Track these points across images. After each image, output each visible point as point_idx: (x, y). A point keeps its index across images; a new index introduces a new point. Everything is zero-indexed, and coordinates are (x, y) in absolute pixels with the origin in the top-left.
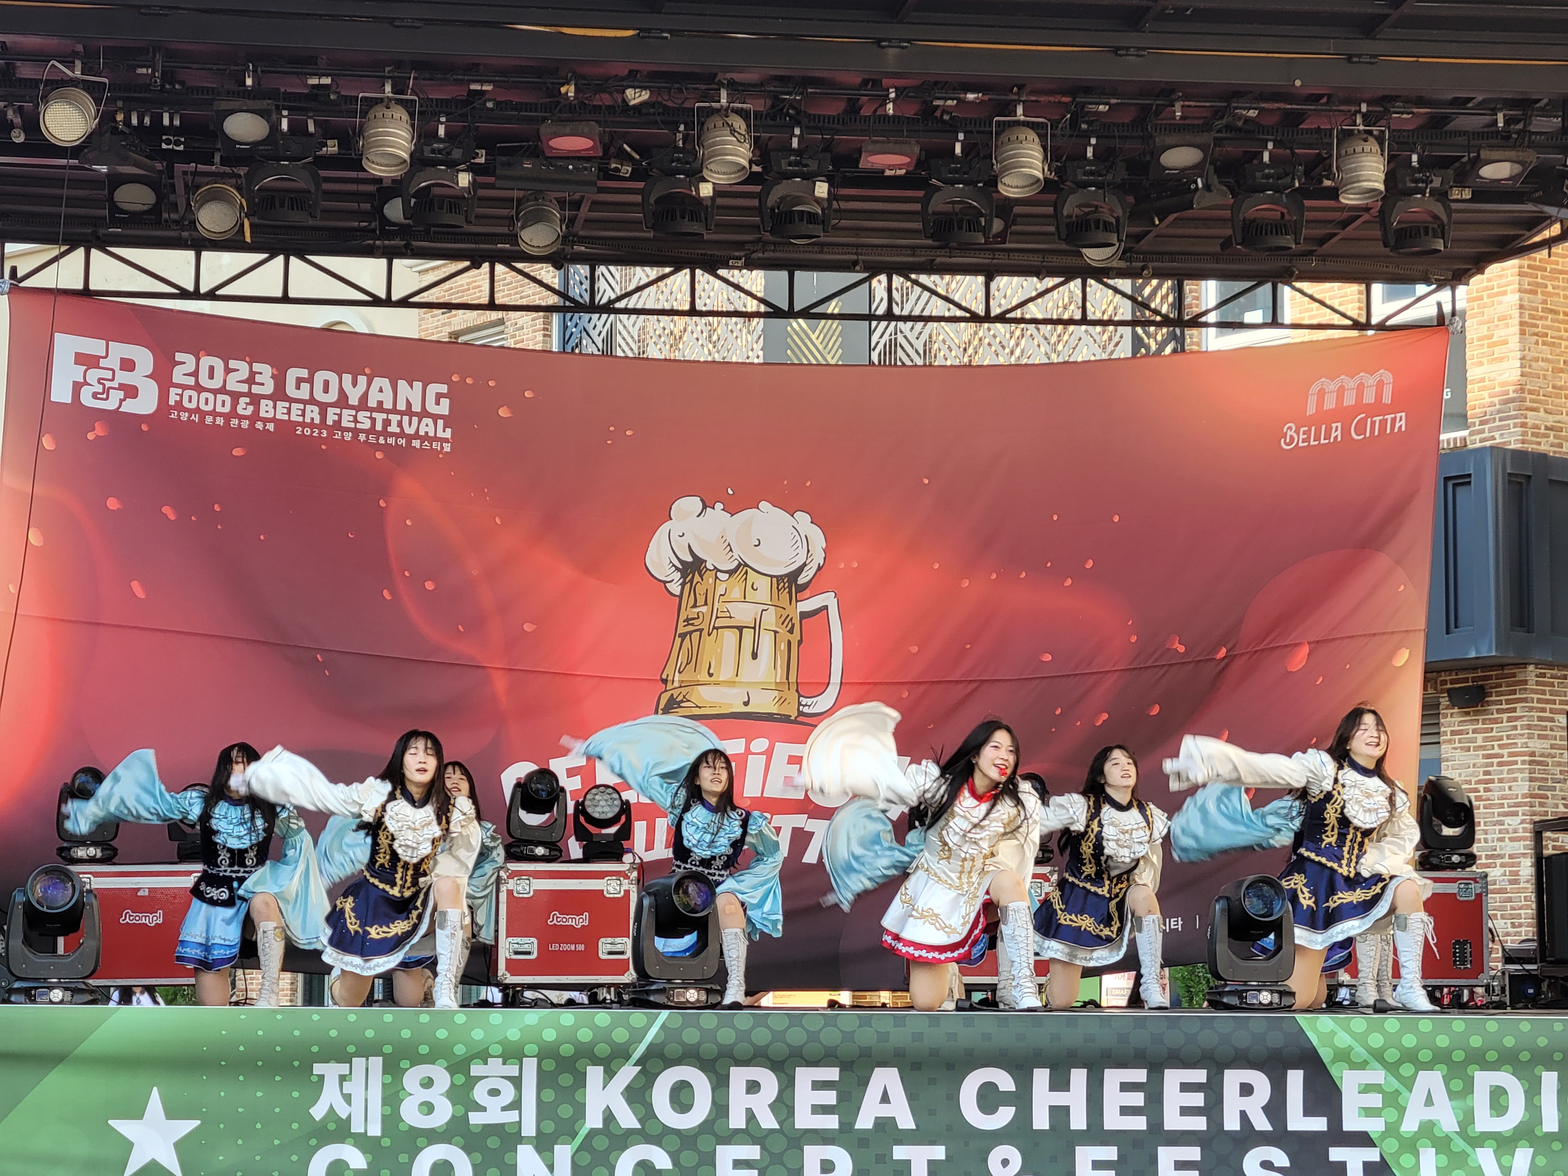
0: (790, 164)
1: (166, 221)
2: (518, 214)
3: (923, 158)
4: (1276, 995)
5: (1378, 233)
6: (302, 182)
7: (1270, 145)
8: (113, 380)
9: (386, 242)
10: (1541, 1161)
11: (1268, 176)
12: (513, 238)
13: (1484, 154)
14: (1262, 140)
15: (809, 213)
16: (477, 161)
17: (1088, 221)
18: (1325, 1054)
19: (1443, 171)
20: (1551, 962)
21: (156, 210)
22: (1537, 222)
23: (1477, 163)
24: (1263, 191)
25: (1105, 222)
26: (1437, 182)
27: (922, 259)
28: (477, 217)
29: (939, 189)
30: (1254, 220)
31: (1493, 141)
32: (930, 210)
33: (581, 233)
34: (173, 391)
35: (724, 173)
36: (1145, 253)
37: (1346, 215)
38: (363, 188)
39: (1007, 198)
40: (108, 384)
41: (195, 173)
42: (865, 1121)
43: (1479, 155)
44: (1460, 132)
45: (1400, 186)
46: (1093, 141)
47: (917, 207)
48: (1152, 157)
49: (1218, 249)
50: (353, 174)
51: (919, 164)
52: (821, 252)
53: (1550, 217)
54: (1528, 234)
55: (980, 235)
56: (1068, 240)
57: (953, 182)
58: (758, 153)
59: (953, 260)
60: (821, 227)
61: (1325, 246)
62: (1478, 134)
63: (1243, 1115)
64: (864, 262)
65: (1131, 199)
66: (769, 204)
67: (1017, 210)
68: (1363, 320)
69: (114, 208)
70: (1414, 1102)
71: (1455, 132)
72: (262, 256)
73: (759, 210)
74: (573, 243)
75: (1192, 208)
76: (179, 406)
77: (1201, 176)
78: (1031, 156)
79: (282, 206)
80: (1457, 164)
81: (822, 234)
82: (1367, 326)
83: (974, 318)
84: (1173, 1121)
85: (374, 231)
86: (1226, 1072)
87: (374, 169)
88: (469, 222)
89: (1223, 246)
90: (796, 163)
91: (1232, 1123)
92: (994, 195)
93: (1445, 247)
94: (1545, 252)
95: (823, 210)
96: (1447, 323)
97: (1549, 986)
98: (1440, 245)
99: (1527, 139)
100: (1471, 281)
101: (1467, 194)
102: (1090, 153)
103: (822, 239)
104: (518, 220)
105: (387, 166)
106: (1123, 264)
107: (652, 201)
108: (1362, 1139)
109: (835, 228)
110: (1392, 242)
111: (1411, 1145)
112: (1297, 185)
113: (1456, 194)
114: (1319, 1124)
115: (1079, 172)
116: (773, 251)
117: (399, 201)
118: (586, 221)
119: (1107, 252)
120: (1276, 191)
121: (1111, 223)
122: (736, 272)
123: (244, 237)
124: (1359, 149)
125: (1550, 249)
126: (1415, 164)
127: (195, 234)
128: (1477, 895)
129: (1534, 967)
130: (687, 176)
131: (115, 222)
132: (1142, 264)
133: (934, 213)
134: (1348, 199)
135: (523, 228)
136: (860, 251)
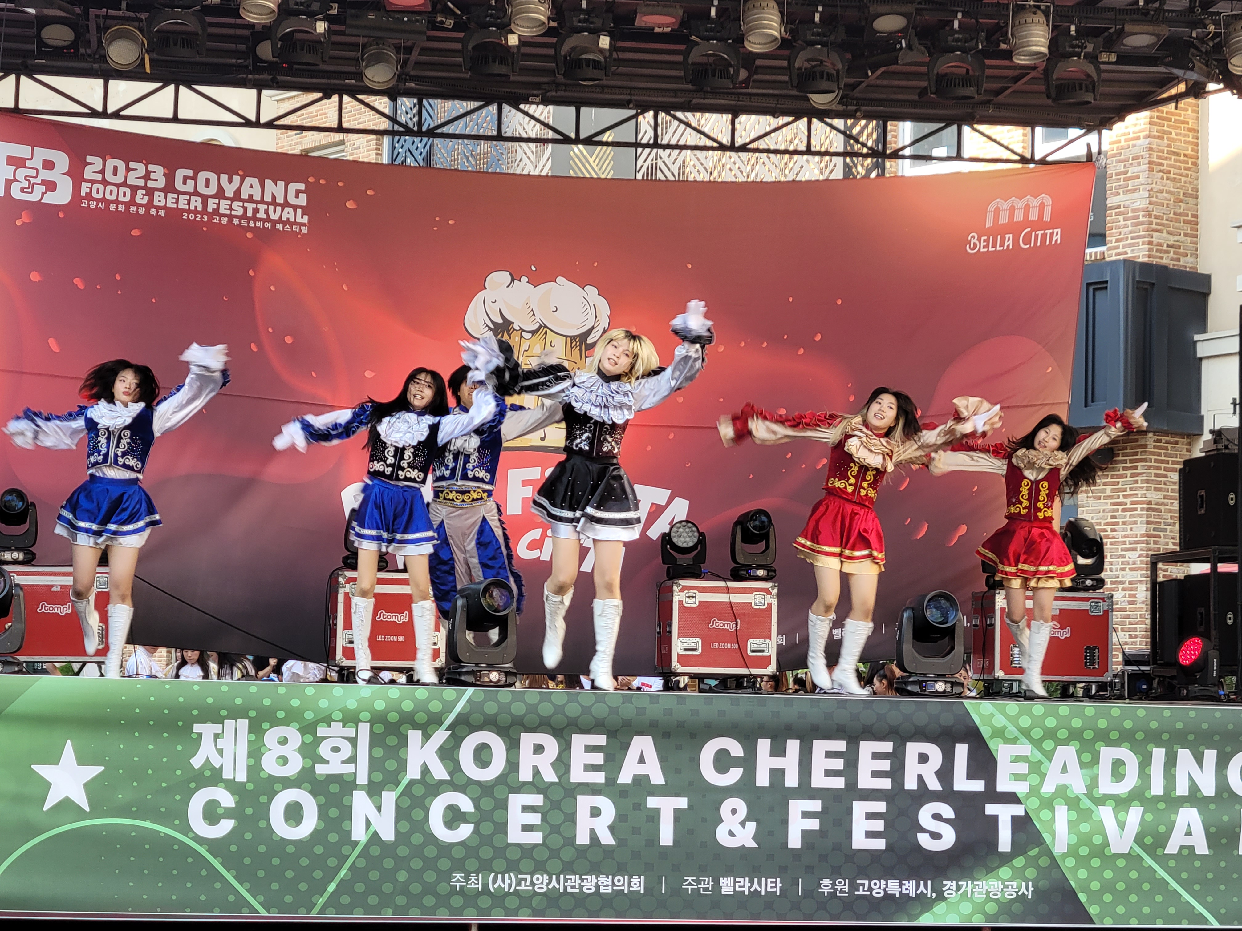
0: (580, 21)
1: (83, 55)
2: (363, 56)
3: (686, 19)
4: (949, 685)
5: (1043, 88)
6: (192, 25)
7: (960, 15)
8: (36, 177)
9: (257, 76)
10: (1149, 817)
11: (957, 40)
12: (359, 76)
13: (1128, 28)
14: (953, 11)
15: (594, 61)
16: (331, 12)
17: (814, 72)
18: (985, 732)
19: (1095, 39)
20: (1161, 665)
21: (74, 44)
22: (1168, 81)
23: (1121, 34)
24: (953, 52)
25: (828, 74)
26: (1090, 48)
27: (681, 100)
28: (331, 58)
29: (697, 44)
30: (946, 75)
31: (1135, 16)
32: (690, 61)
33: (413, 73)
34: (84, 185)
35: (528, 27)
36: (857, 99)
37: (1017, 72)
38: (239, 32)
39: (751, 52)
40: (33, 180)
41: (106, 17)
42: (625, 778)
43: (1123, 28)
44: (1109, 8)
45: (1061, 50)
46: (820, 9)
47: (680, 58)
48: (866, 23)
49: (916, 97)
50: (232, 21)
51: (683, 23)
52: (602, 92)
53: (1178, 77)
54: (1160, 90)
55: (729, 81)
56: (799, 87)
57: (708, 39)
58: (555, 12)
59: (707, 101)
60: (603, 72)
61: (1000, 97)
62: (1123, 10)
63: (920, 778)
64: (636, 101)
65: (849, 56)
66: (563, 53)
67: (758, 62)
68: (1028, 156)
69: (41, 43)
70: (1053, 769)
71: (1105, 8)
72: (158, 85)
73: (554, 58)
74: (406, 80)
75: (897, 63)
76: (89, 196)
77: (905, 39)
78: (771, 20)
79: (175, 44)
80: (1106, 34)
81: (604, 78)
82: (1032, 160)
83: (722, 147)
84: (865, 782)
85: (247, 67)
86: (908, 744)
87: (249, 17)
88: (324, 62)
89: (920, 95)
90: (585, 21)
91: (911, 784)
92: (742, 50)
93: (1095, 99)
94: (1173, 105)
95: (605, 58)
96: (1094, 160)
97: (1158, 683)
98: (1089, 97)
99: (1161, 16)
100: (1115, 127)
101: (1113, 58)
102: (817, 18)
103: (604, 82)
104: (363, 61)
105: (259, 14)
106: (841, 108)
107: (470, 48)
108: (1011, 798)
109: (614, 74)
110: (1053, 95)
111: (1048, 804)
112: (980, 47)
113: (1104, 57)
114: (978, 786)
115: (809, 33)
116: (565, 91)
117: (269, 42)
118: (416, 63)
119: (829, 97)
120: (963, 52)
121: (832, 75)
122: (534, 107)
123: (145, 69)
124: (1029, 20)
125: (1177, 103)
126: (1073, 33)
127: (104, 66)
128: (1104, 611)
129: (1147, 668)
130: (498, 28)
131: (41, 54)
132: (855, 108)
133: (693, 64)
134: (1021, 60)
135: (367, 66)
136: (632, 92)
